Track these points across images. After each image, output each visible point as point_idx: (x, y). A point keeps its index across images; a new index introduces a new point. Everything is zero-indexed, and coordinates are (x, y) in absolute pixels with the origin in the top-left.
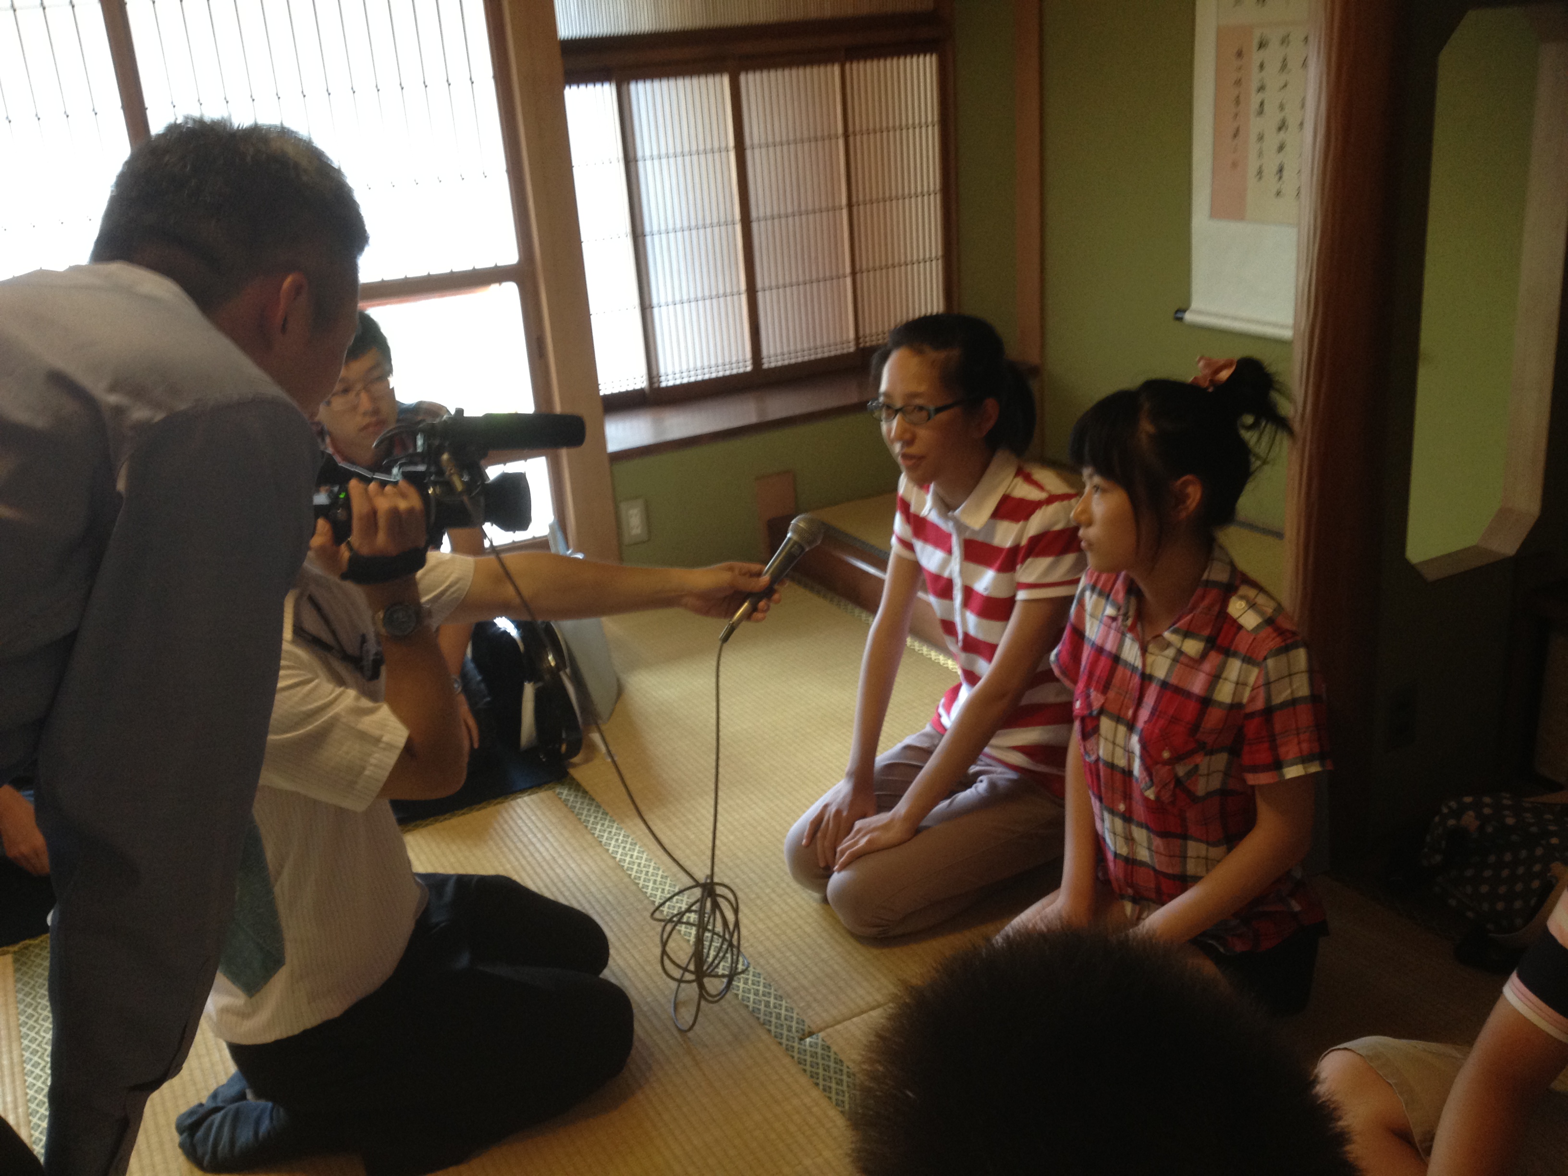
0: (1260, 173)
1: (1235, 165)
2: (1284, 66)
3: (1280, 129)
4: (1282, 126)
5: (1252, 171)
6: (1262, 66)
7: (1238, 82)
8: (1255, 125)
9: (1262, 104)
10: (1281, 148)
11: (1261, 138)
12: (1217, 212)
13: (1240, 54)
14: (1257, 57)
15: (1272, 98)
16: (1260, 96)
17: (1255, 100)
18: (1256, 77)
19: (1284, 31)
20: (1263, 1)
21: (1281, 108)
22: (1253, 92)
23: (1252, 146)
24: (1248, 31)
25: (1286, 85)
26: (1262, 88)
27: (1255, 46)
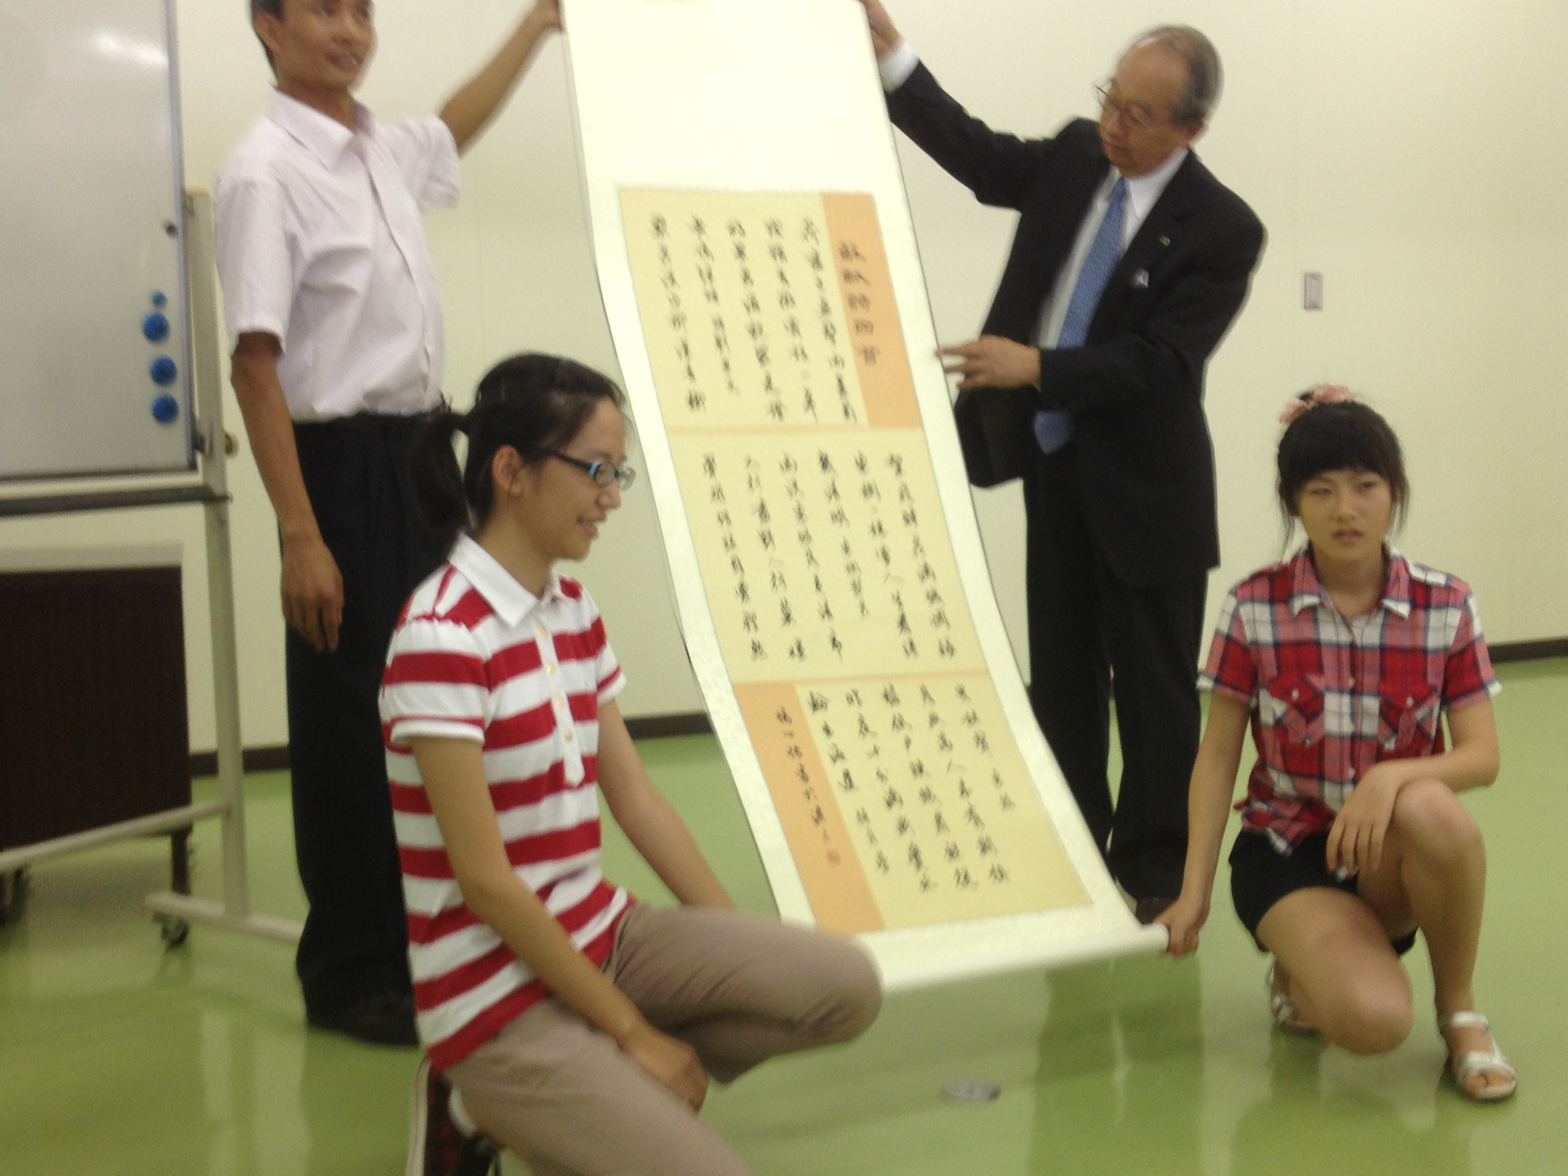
0: (882, 862)
1: (834, 858)
2: (864, 728)
3: (889, 804)
4: (892, 800)
5: (866, 859)
6: (827, 730)
7: (796, 754)
8: (846, 804)
9: (847, 775)
10: (903, 827)
11: (863, 816)
13: (784, 717)
14: (814, 721)
15: (862, 768)
16: (840, 766)
17: (834, 773)
18: (823, 746)
19: (847, 689)
20: (799, 650)
21: (881, 776)
22: (826, 761)
23: (857, 833)
24: (788, 687)
25: (876, 751)
26: (838, 756)
27: (807, 709)
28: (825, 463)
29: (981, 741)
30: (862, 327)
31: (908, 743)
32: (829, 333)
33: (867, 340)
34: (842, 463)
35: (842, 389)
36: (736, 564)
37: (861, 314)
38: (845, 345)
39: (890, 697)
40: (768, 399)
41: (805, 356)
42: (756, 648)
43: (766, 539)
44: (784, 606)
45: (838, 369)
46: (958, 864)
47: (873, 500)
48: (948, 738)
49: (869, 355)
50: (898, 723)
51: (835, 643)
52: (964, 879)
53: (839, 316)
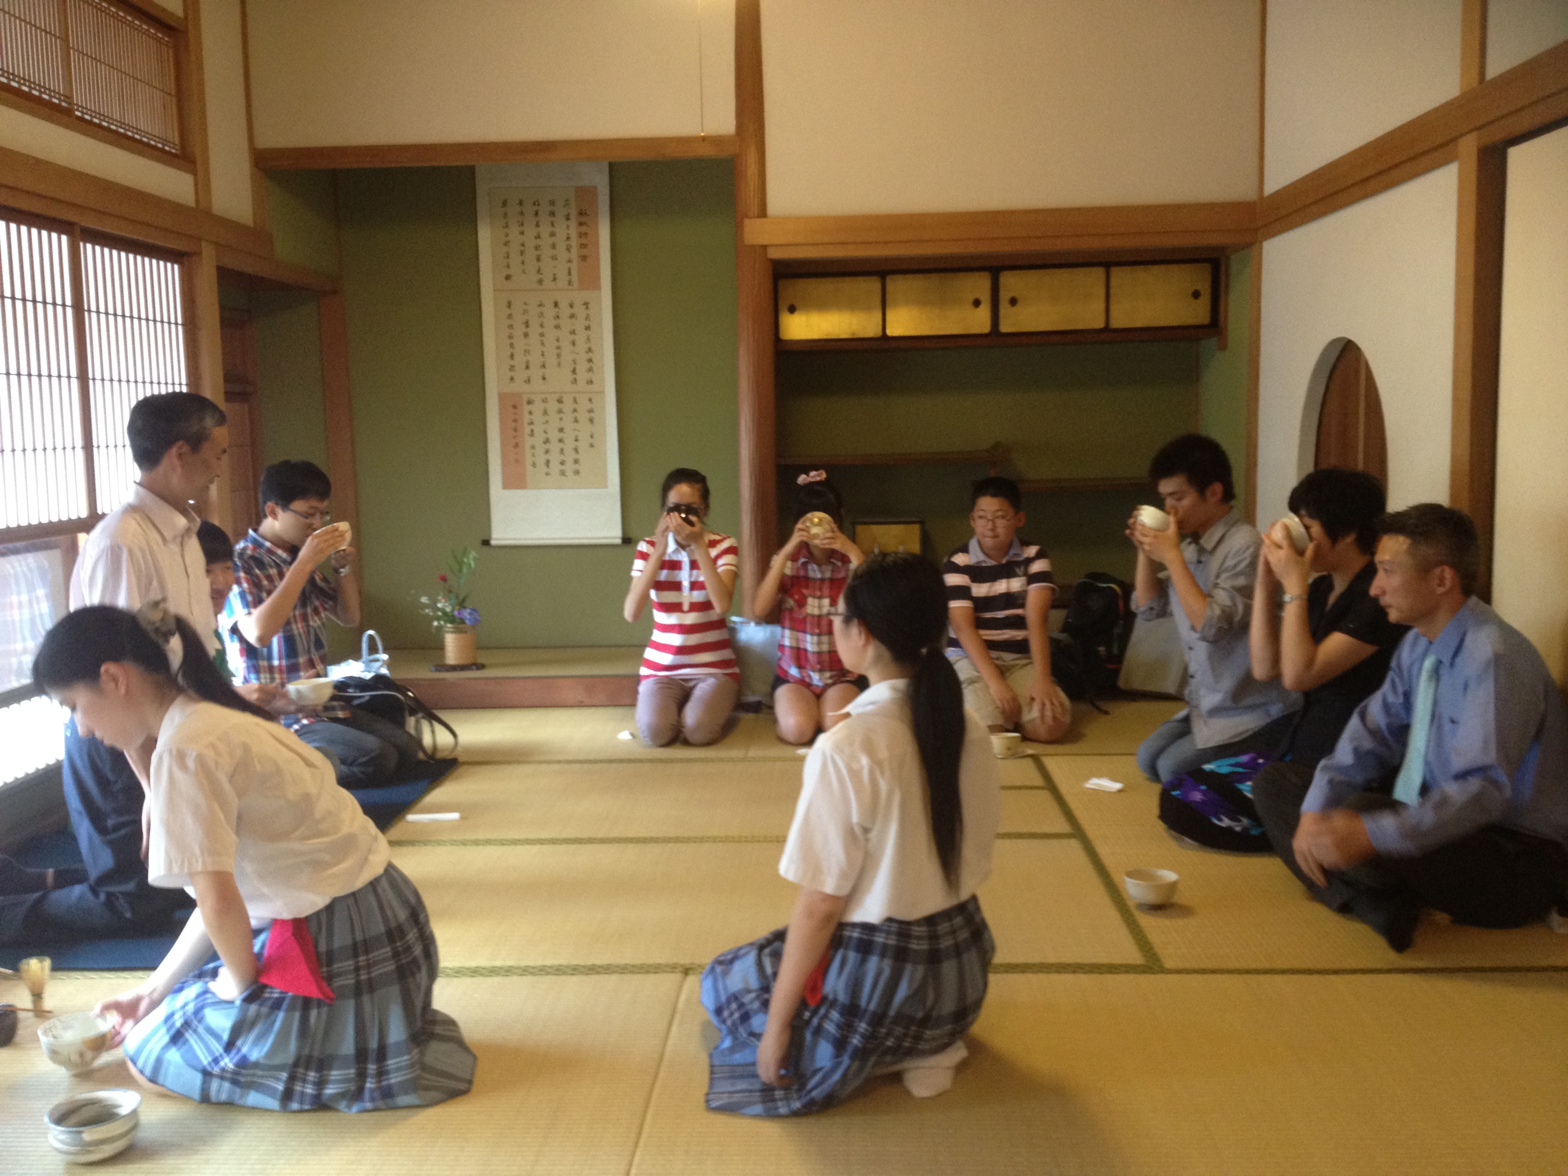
0: (534, 465)
1: (516, 461)
2: (545, 413)
4: (547, 441)
5: (529, 462)
6: (530, 413)
7: (515, 421)
8: (528, 441)
9: (532, 431)
10: (547, 452)
11: (533, 447)
12: (508, 484)
13: (515, 407)
14: (527, 408)
15: (538, 429)
16: (531, 427)
17: (527, 430)
18: (527, 418)
19: (543, 396)
20: (528, 381)
21: (545, 432)
22: (526, 425)
23: (528, 452)
24: (519, 395)
25: (547, 422)
26: (532, 423)
27: (525, 403)
28: (556, 304)
29: (591, 420)
30: (583, 246)
31: (561, 419)
32: (568, 249)
33: (585, 252)
34: (564, 304)
35: (570, 274)
36: (512, 345)
37: (584, 241)
38: (574, 254)
39: (560, 401)
40: (537, 277)
41: (556, 259)
42: (512, 379)
43: (526, 335)
44: (528, 362)
45: (569, 264)
46: (563, 467)
47: (573, 320)
48: (578, 419)
49: (584, 258)
50: (560, 411)
51: (544, 378)
52: (563, 473)
53: (574, 242)
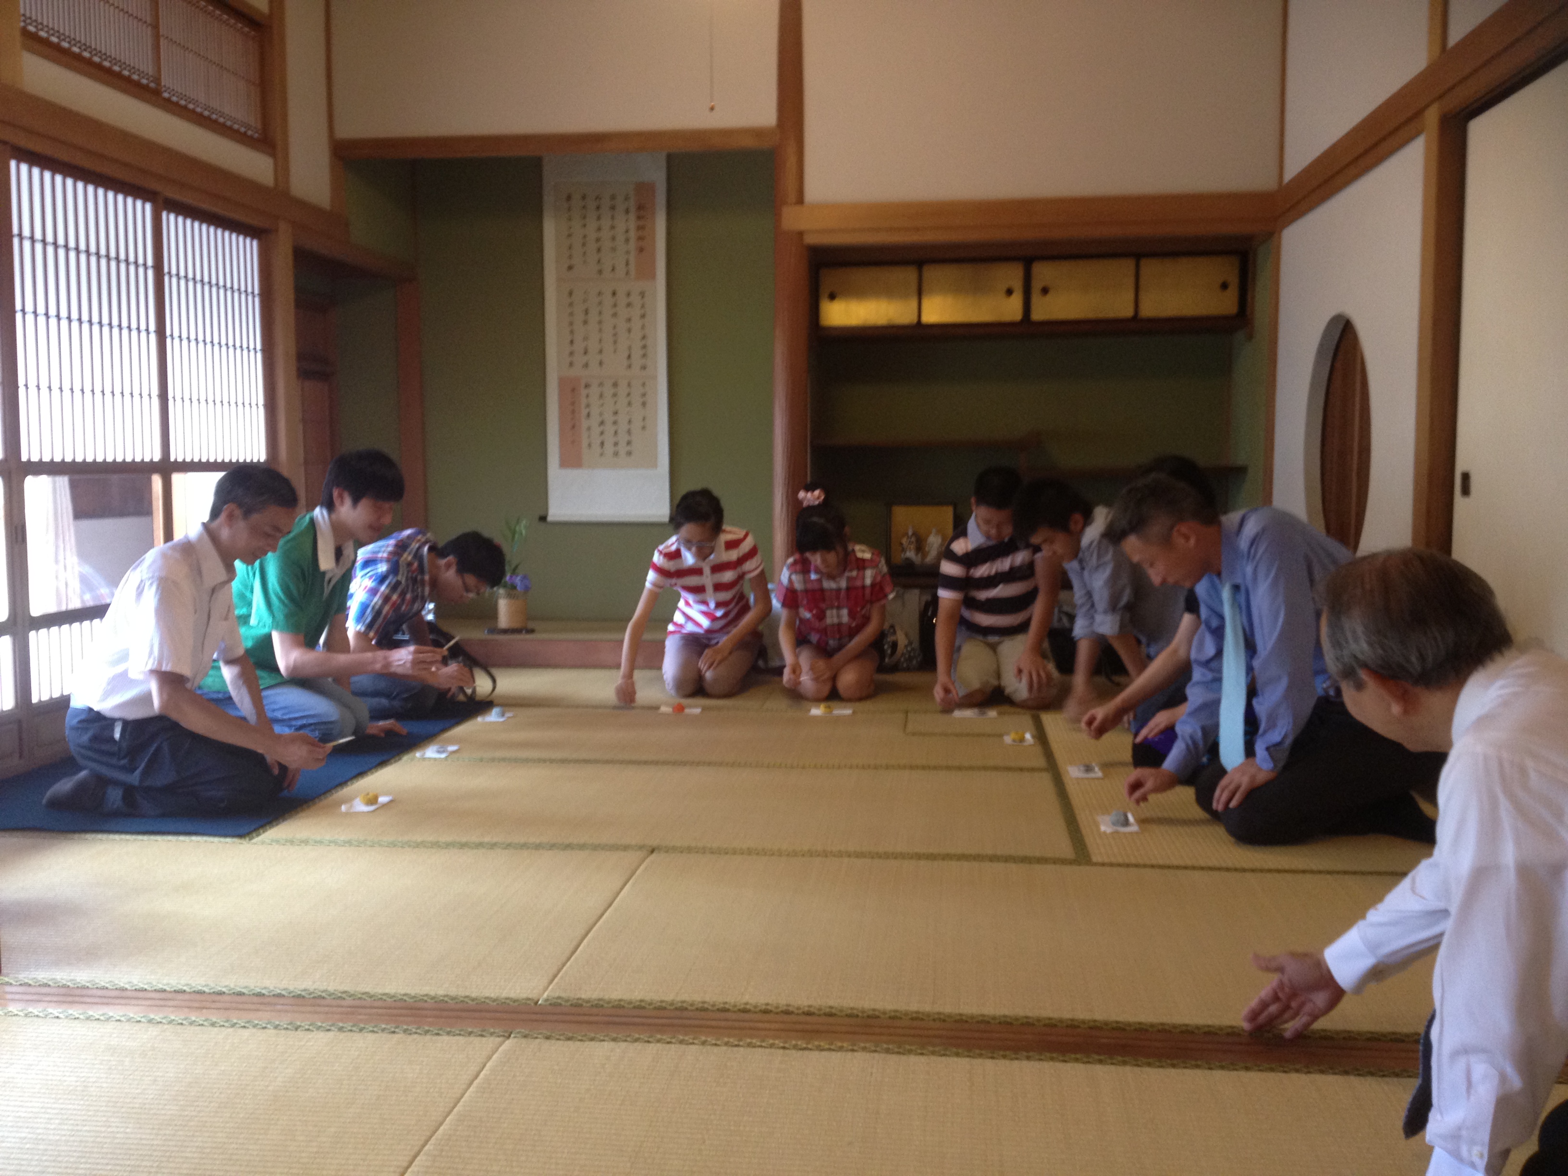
0: (590, 445)
1: (573, 442)
2: (601, 396)
3: (600, 425)
4: (602, 423)
5: (585, 444)
6: (587, 396)
7: (573, 403)
8: (585, 424)
9: (589, 413)
10: (602, 433)
11: (589, 429)
12: (565, 463)
13: (573, 390)
14: (584, 392)
15: (595, 411)
16: (587, 410)
17: (584, 412)
18: (584, 401)
19: (600, 381)
20: (586, 365)
21: (601, 415)
22: (583, 406)
23: (584, 433)
24: (578, 379)
25: (602, 405)
26: (588, 406)
27: (583, 387)
28: (614, 294)
29: (644, 404)
30: (640, 238)
31: (615, 403)
32: (627, 240)
33: (642, 244)
34: (621, 293)
35: (627, 264)
36: (572, 332)
37: (642, 234)
38: (632, 245)
39: (615, 385)
40: (597, 268)
41: (615, 251)
42: (571, 364)
44: (586, 348)
45: (627, 256)
46: (616, 448)
47: (630, 309)
48: (632, 403)
49: (641, 250)
50: (615, 395)
51: (601, 364)
52: (616, 454)
53: (632, 234)
